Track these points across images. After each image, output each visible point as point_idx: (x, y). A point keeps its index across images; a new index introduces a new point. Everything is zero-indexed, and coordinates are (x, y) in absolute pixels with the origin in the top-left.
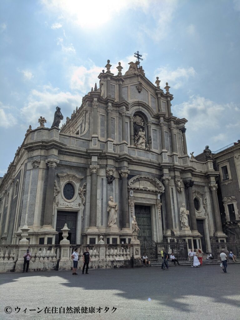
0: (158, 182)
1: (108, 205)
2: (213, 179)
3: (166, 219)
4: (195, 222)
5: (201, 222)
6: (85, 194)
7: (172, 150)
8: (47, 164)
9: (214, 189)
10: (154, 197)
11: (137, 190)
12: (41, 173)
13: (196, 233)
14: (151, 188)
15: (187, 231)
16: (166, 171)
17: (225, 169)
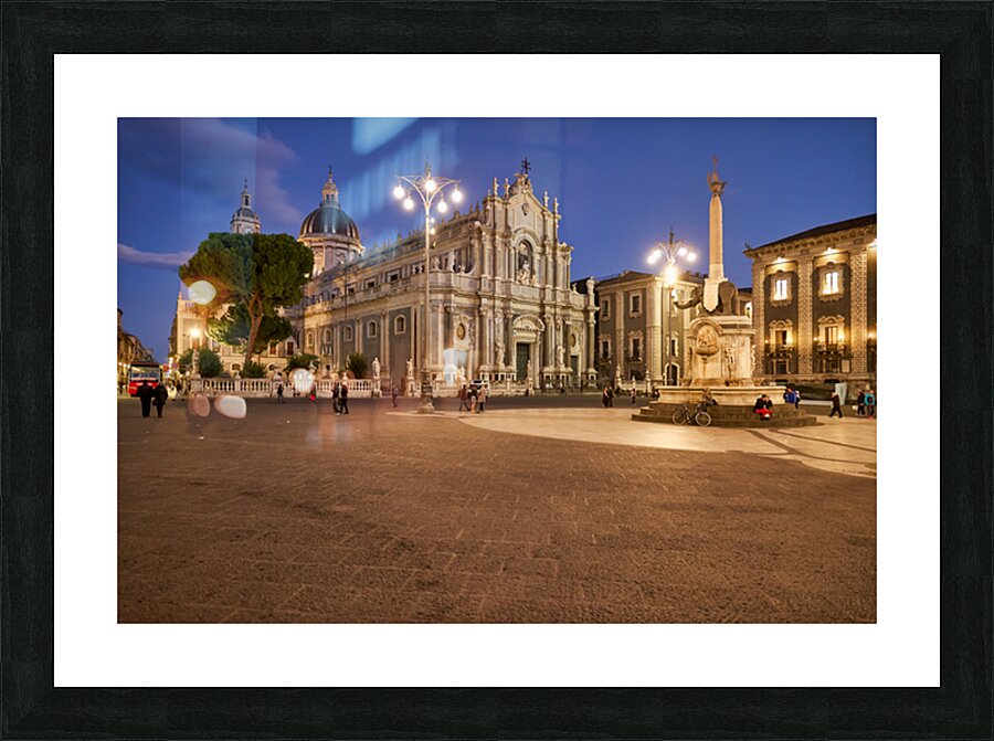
0: (540, 320)
1: (495, 345)
2: (592, 314)
3: (544, 356)
4: (569, 358)
5: (575, 357)
6: (474, 334)
7: (555, 284)
8: (445, 308)
9: (592, 325)
10: (534, 335)
11: (520, 330)
12: (440, 317)
13: (570, 369)
14: (533, 327)
15: (563, 368)
16: (547, 308)
17: (607, 302)
